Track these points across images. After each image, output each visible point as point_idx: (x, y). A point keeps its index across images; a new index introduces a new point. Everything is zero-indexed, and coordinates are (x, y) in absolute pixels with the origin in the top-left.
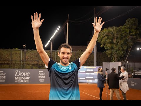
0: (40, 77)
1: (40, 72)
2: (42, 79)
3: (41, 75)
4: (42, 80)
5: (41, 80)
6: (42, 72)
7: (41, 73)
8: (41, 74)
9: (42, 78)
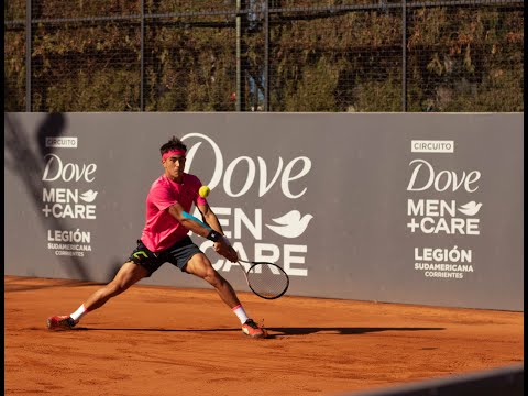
0: (423, 212)
1: (417, 146)
2: (444, 241)
3: (431, 194)
4: (447, 255)
5: (439, 254)
6: (446, 147)
7: (438, 161)
8: (433, 180)
9: (442, 226)
